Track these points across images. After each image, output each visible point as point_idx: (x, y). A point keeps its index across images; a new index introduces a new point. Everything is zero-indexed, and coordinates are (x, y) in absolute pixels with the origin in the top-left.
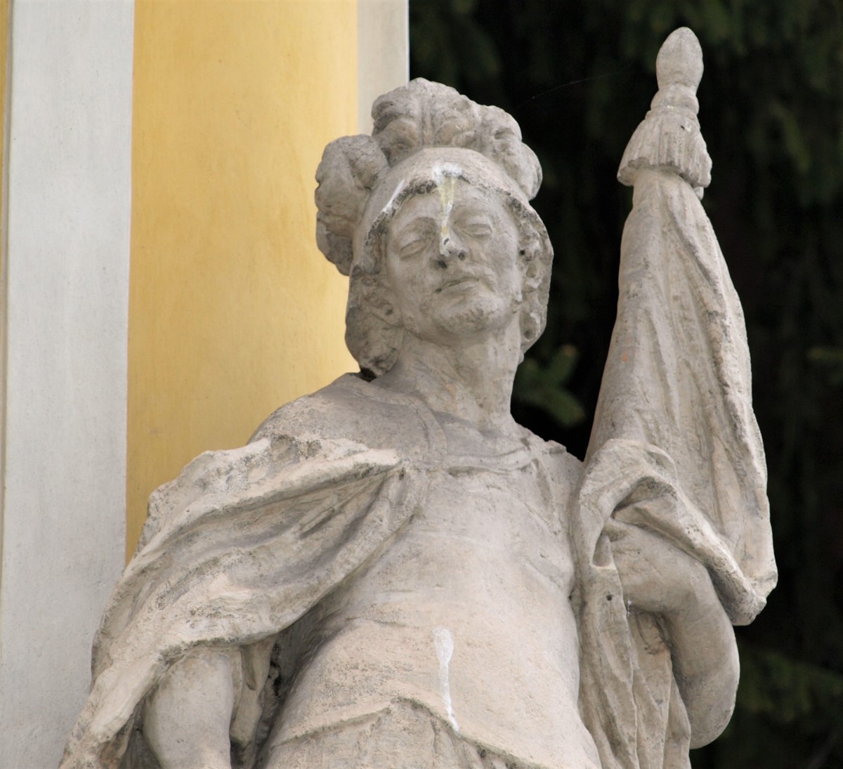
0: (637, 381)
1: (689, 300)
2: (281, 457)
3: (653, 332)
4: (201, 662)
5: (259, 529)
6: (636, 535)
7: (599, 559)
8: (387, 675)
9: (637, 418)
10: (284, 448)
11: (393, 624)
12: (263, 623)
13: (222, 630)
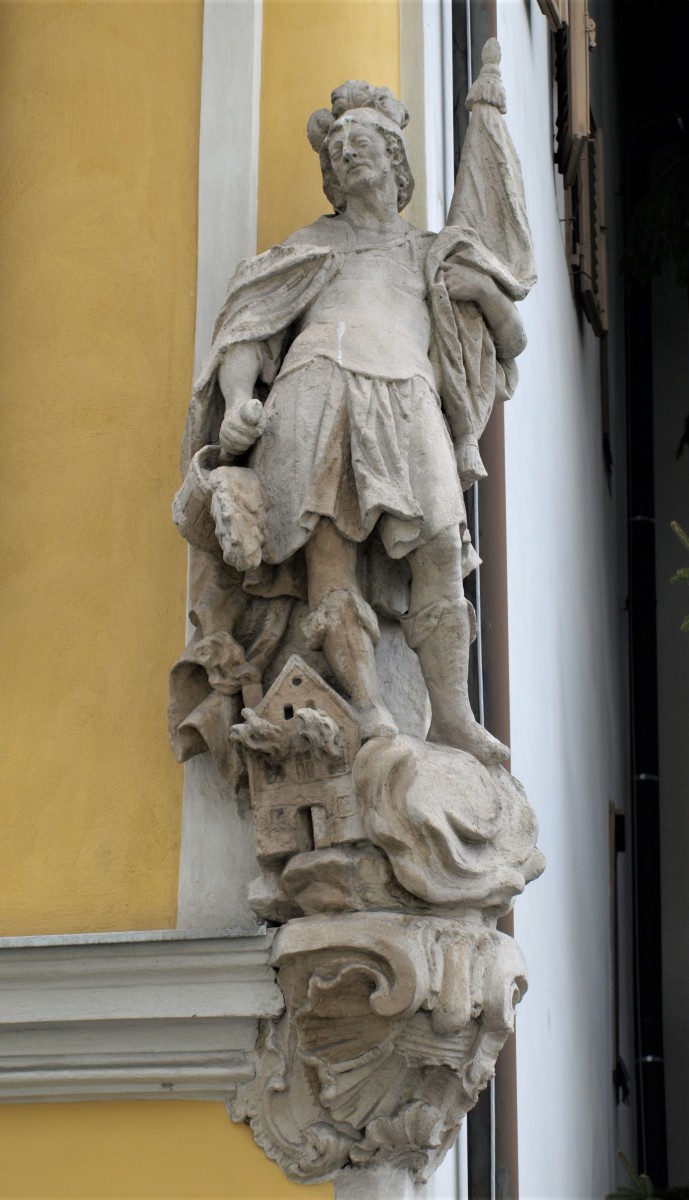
0: (462, 199)
1: (492, 159)
2: (275, 257)
3: (472, 176)
4: (237, 351)
5: (267, 290)
6: (457, 268)
7: (436, 280)
8: (315, 345)
9: (462, 216)
10: (277, 252)
11: (323, 323)
12: (267, 330)
13: (246, 336)
